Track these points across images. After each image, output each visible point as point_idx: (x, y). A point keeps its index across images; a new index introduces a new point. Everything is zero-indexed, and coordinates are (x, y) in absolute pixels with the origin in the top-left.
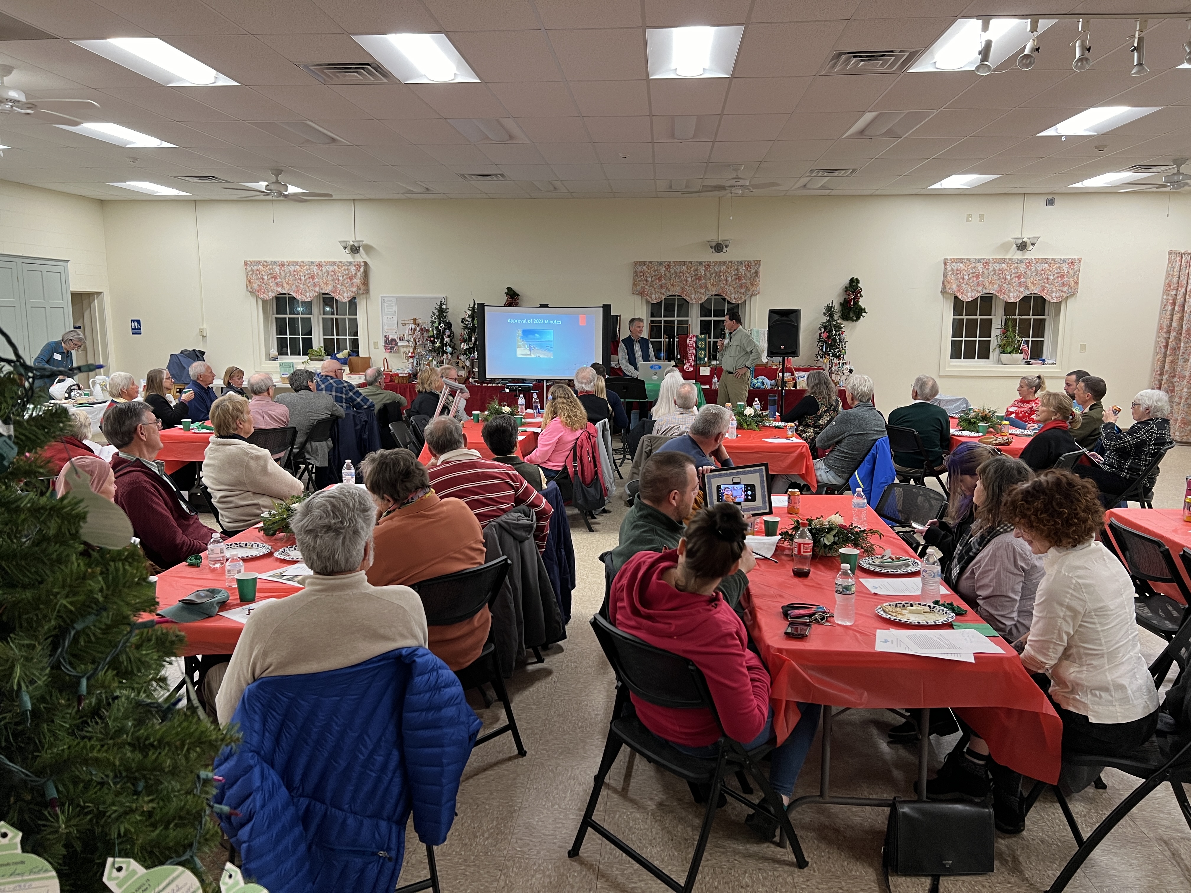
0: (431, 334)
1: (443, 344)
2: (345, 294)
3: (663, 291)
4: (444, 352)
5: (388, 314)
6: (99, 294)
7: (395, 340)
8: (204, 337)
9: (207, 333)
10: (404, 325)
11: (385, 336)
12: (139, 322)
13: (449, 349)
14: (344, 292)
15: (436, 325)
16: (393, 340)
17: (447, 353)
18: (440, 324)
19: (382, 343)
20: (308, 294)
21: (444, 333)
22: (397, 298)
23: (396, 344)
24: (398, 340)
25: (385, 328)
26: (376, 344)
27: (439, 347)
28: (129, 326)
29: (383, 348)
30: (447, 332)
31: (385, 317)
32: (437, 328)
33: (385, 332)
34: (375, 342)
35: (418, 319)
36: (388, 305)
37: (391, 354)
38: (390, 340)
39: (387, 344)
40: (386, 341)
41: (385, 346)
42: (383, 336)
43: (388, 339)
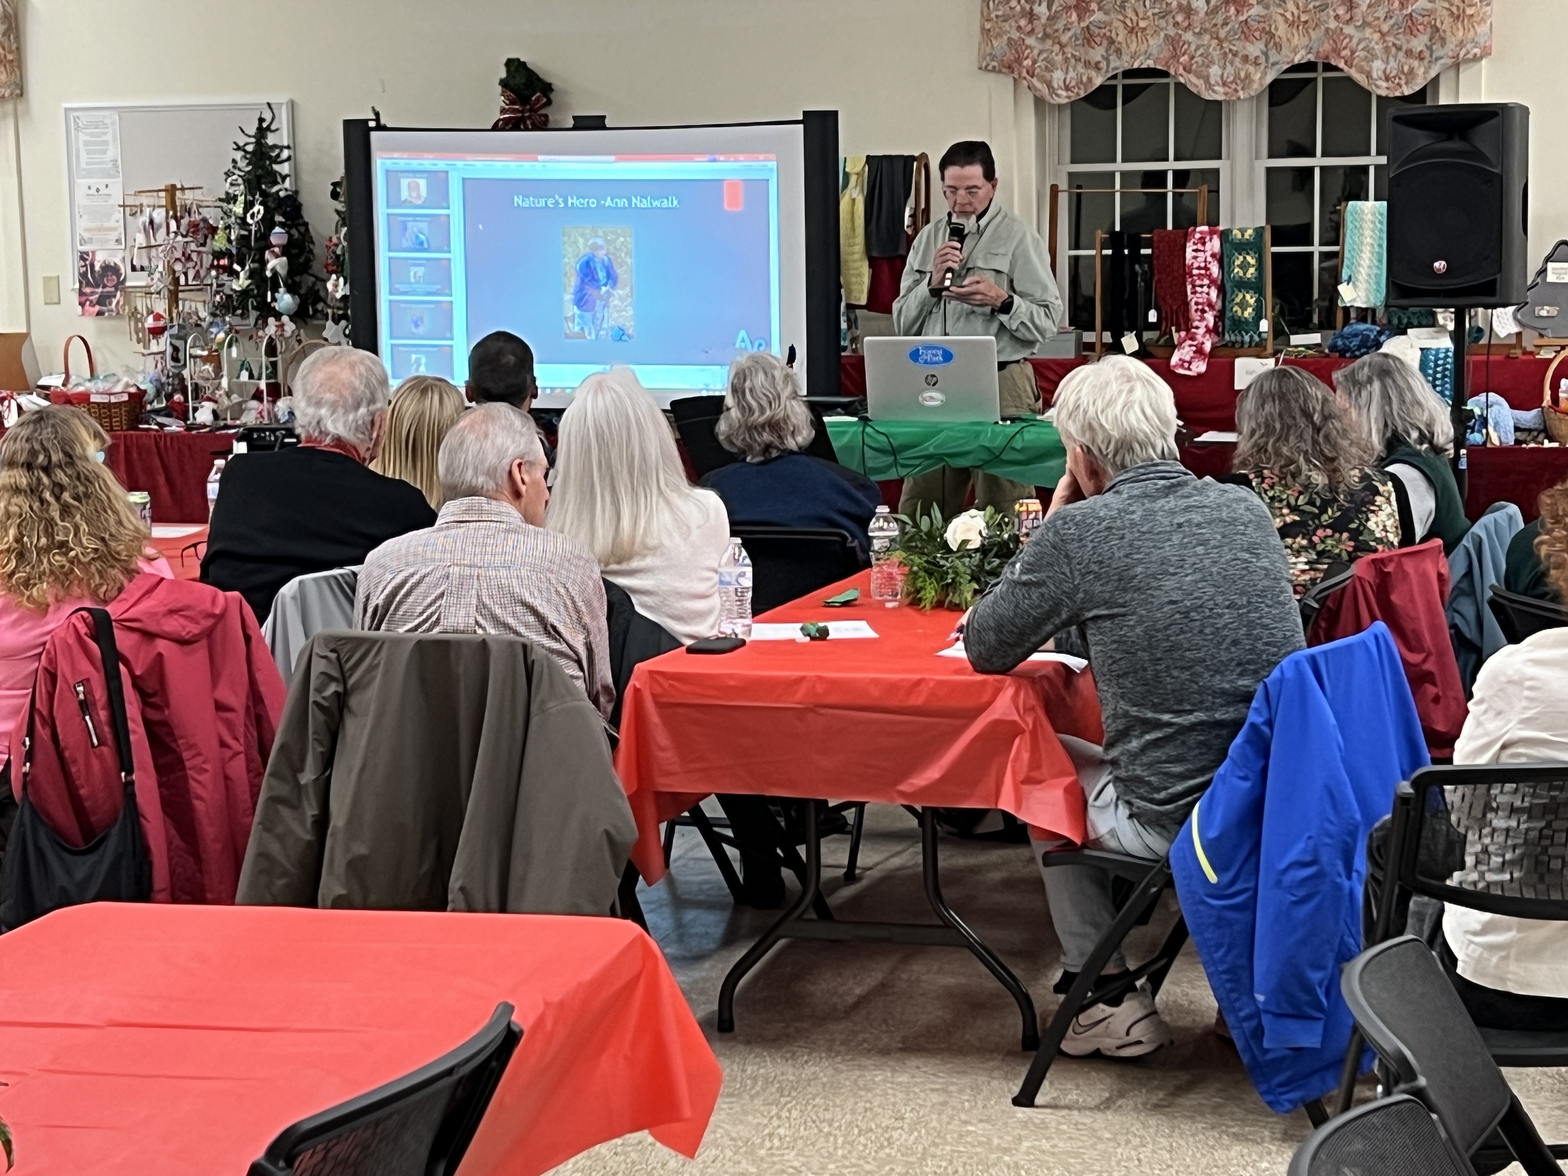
0: (219, 242)
1: (261, 281)
3: (1097, 54)
4: (267, 311)
5: (90, 174)
7: (114, 269)
10: (136, 211)
11: (83, 257)
13: (285, 300)
15: (238, 209)
16: (110, 269)
17: (278, 315)
18: (249, 205)
19: (70, 283)
21: (264, 238)
22: (120, 110)
23: (120, 284)
24: (124, 269)
25: (82, 224)
26: (53, 283)
27: (245, 293)
29: (75, 298)
30: (278, 236)
31: (82, 183)
32: (243, 223)
33: (83, 242)
34: (47, 280)
35: (183, 189)
36: (88, 138)
37: (103, 322)
38: (97, 268)
39: (88, 284)
40: (83, 275)
41: (81, 293)
42: (77, 256)
43: (92, 266)
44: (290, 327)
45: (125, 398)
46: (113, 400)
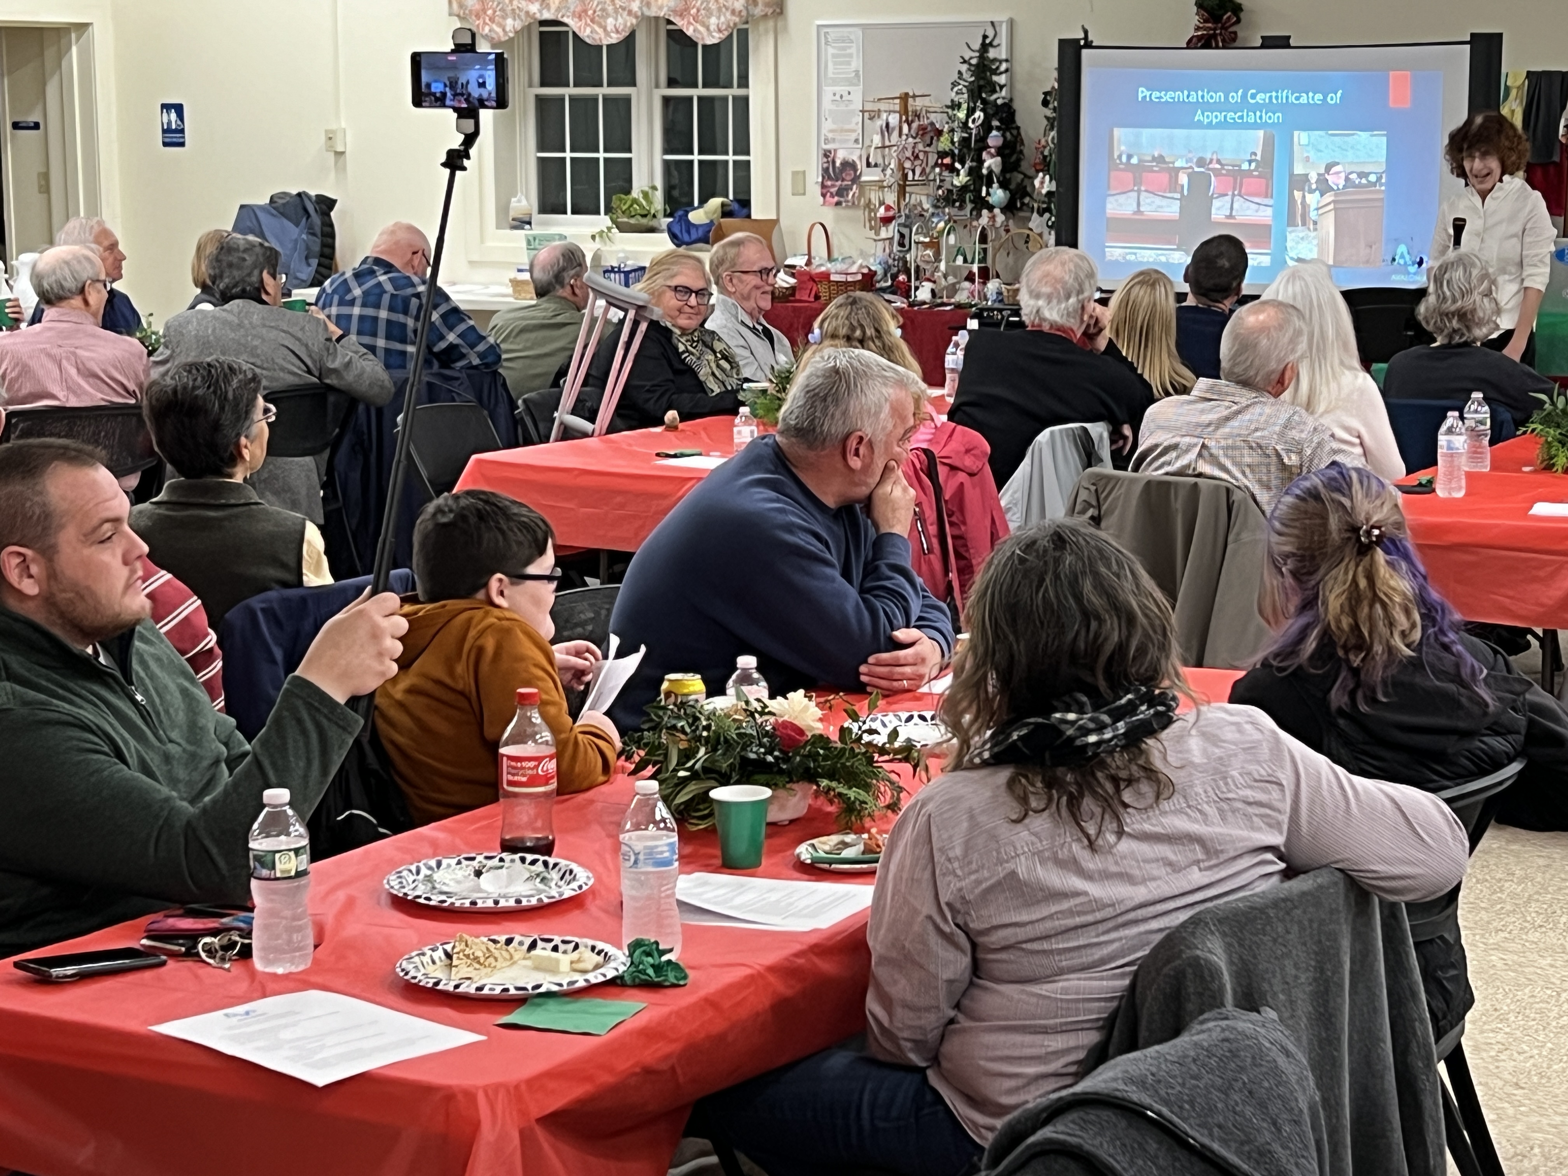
0: (944, 144)
1: (978, 178)
2: (713, 21)
4: (981, 204)
5: (835, 82)
6: (82, 27)
7: (852, 166)
8: (340, 154)
9: (349, 144)
10: (874, 115)
11: (826, 154)
12: (179, 109)
13: (998, 195)
14: (710, 14)
15: (962, 115)
16: (848, 165)
17: (991, 208)
18: (971, 112)
19: (814, 177)
20: (610, 22)
21: (982, 140)
22: (864, 27)
23: (856, 179)
24: (861, 165)
25: (827, 126)
26: (799, 177)
27: (964, 189)
28: (158, 120)
29: (818, 190)
30: (995, 139)
31: (828, 91)
32: (965, 126)
33: (827, 141)
34: (795, 174)
35: (914, 96)
36: (835, 51)
37: (840, 211)
38: (838, 164)
39: (830, 178)
40: (826, 171)
41: (823, 186)
42: (821, 153)
43: (834, 162)
44: (1000, 218)
45: (859, 277)
46: (850, 279)
